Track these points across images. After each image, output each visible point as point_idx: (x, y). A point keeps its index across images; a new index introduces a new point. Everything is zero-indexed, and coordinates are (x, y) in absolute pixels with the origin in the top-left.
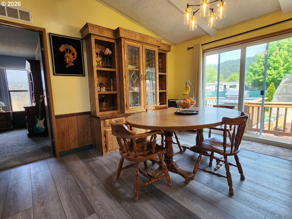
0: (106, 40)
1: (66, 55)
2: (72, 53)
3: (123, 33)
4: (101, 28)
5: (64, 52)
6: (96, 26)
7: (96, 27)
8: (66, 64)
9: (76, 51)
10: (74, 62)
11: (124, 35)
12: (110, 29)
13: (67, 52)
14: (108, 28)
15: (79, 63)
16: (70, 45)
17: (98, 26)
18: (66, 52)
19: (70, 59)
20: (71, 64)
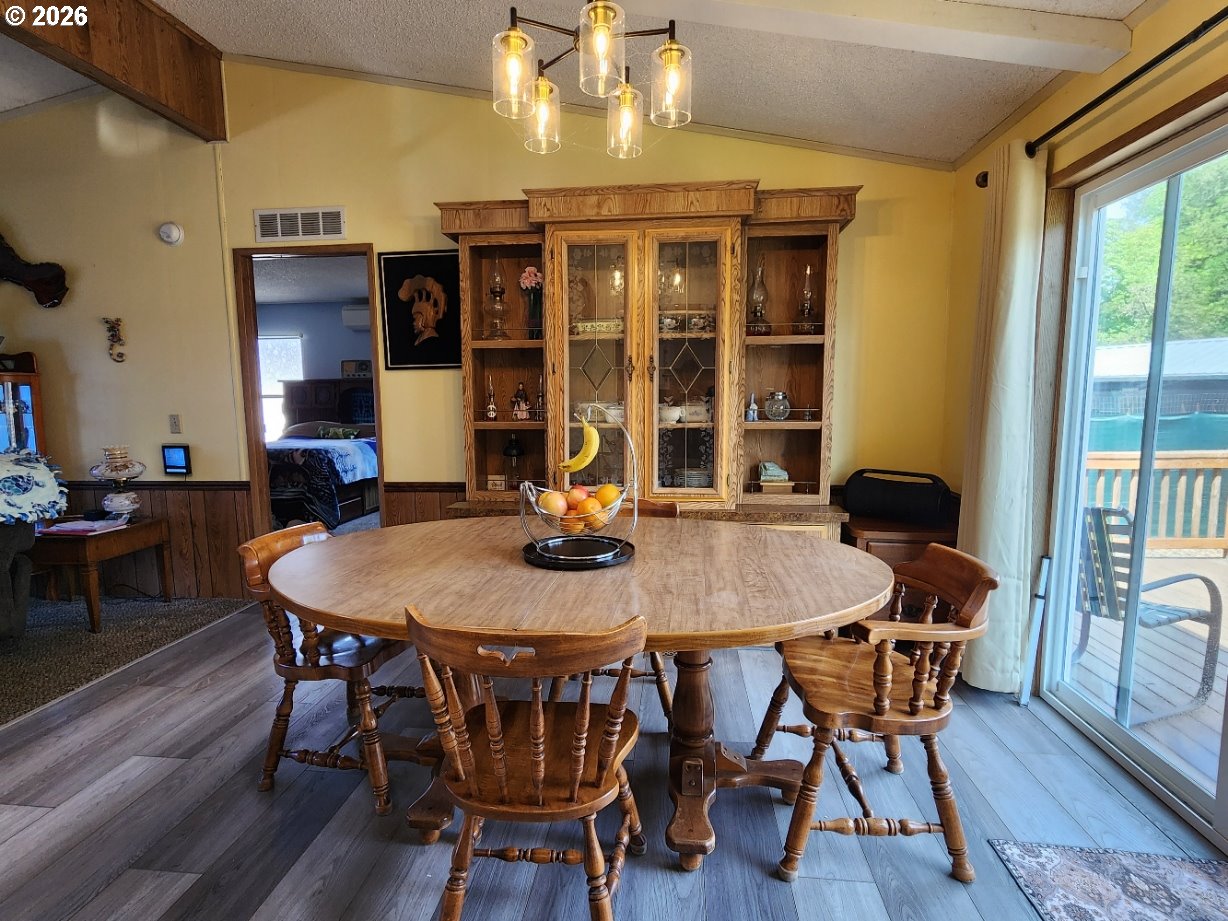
0: (508, 241)
1: (417, 307)
2: (432, 301)
3: (545, 205)
4: (482, 206)
5: (412, 301)
6: (464, 204)
7: (464, 207)
8: (416, 336)
9: (445, 291)
10: (439, 326)
11: (547, 214)
12: (512, 202)
13: (420, 299)
14: (504, 202)
15: (449, 324)
16: (426, 276)
17: (471, 204)
18: (417, 298)
19: (426, 317)
20: (429, 334)
